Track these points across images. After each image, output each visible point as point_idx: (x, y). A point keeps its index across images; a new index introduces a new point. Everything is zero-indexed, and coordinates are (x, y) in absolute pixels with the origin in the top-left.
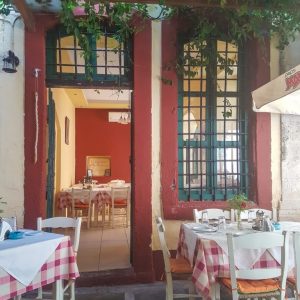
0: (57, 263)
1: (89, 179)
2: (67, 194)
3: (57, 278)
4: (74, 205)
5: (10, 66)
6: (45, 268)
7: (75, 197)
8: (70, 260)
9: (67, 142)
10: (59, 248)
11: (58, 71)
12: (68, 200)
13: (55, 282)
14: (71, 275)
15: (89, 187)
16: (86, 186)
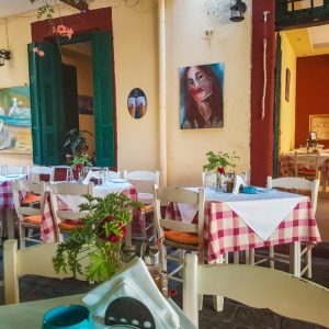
0: (296, 223)
1: (313, 143)
2: (288, 158)
3: (295, 239)
4: (296, 171)
5: (238, 14)
6: (282, 226)
7: (298, 162)
8: (310, 223)
9: (287, 99)
10: (297, 208)
11: (290, 9)
12: (290, 165)
13: (293, 244)
14: (312, 239)
15: (315, 152)
16: (311, 150)
